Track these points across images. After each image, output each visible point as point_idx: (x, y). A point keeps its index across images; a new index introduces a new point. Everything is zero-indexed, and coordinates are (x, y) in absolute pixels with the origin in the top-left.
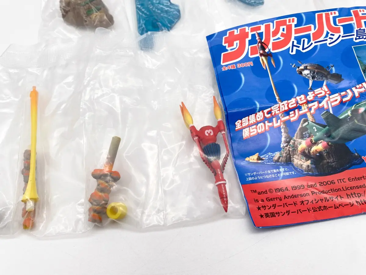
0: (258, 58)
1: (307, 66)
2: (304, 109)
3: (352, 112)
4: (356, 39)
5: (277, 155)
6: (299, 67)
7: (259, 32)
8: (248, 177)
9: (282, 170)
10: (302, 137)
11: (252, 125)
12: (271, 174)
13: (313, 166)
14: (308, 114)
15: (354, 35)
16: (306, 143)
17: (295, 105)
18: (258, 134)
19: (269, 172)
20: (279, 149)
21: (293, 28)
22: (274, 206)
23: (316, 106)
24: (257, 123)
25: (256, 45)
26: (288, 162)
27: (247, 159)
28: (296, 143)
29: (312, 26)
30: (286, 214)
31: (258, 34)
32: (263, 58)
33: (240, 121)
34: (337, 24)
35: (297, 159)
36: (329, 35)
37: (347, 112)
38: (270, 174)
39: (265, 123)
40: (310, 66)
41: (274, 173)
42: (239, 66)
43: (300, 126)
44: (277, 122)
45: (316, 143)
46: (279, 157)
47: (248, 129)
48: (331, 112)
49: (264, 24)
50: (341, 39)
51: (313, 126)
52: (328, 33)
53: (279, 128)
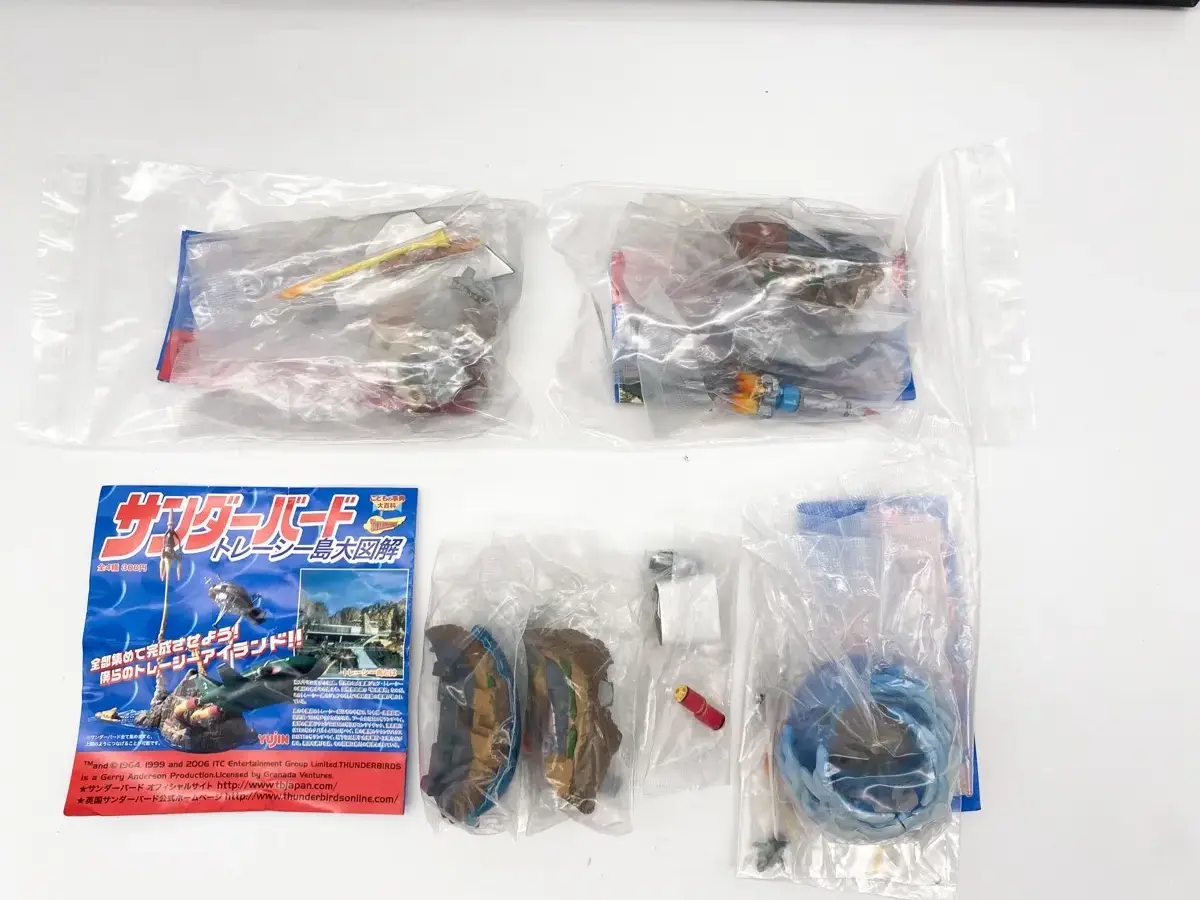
0: (159, 558)
2: (195, 657)
3: (262, 671)
4: (312, 557)
5: (143, 714)
6: (214, 586)
7: (176, 510)
8: (91, 740)
9: (142, 736)
10: (184, 694)
11: (115, 667)
12: (126, 740)
13: (188, 738)
14: (200, 664)
15: (312, 549)
16: (188, 704)
17: (182, 649)
18: (122, 682)
19: (123, 737)
20: (146, 706)
21: (232, 514)
22: (108, 787)
23: (211, 656)
24: (123, 666)
25: (163, 535)
26: (155, 726)
27: (98, 715)
28: (174, 702)
29: (263, 516)
30: (119, 801)
31: (174, 513)
32: (166, 560)
33: (98, 660)
34: (298, 523)
35: (169, 724)
36: (278, 541)
37: (255, 669)
38: (122, 741)
39: (134, 667)
41: (129, 740)
42: (125, 568)
43: (185, 679)
44: (152, 669)
45: (201, 706)
46: (144, 719)
47: (108, 672)
48: (232, 666)
49: (189, 497)
50: (292, 551)
51: (203, 681)
52: (278, 536)
53: (153, 677)
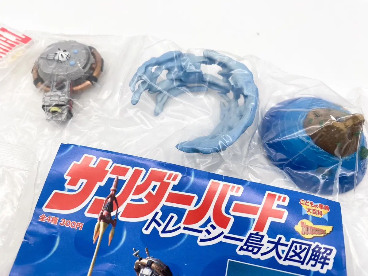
1: (153, 262)
40: (157, 264)
